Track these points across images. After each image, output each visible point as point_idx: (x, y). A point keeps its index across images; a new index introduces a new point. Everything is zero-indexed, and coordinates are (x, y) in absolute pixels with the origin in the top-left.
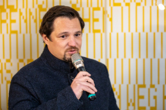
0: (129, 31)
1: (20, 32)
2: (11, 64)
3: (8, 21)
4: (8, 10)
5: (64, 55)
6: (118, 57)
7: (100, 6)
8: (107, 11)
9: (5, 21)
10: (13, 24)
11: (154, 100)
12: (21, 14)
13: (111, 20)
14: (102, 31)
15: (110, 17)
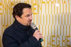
1: (3, 14)
7: (36, 3)
11: (59, 42)
12: (3, 6)
13: (41, 9)
14: (37, 14)
15: (41, 8)
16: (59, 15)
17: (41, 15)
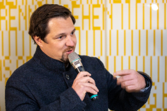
0: (129, 28)
1: (20, 29)
2: (10, 62)
3: (7, 18)
4: (7, 7)
5: (63, 56)
6: (118, 54)
7: (100, 3)
8: (107, 9)
9: (4, 18)
10: (12, 21)
11: (154, 98)
12: (20, 10)
13: (111, 17)
14: (102, 28)
15: (110, 14)
16: (154, 31)
17: (112, 31)
